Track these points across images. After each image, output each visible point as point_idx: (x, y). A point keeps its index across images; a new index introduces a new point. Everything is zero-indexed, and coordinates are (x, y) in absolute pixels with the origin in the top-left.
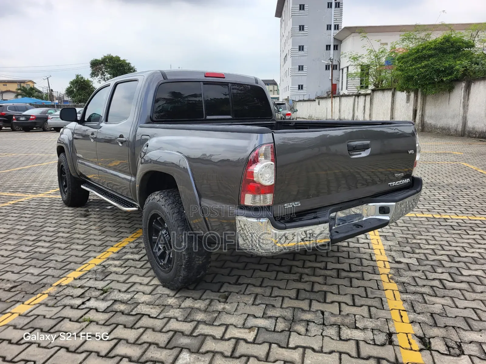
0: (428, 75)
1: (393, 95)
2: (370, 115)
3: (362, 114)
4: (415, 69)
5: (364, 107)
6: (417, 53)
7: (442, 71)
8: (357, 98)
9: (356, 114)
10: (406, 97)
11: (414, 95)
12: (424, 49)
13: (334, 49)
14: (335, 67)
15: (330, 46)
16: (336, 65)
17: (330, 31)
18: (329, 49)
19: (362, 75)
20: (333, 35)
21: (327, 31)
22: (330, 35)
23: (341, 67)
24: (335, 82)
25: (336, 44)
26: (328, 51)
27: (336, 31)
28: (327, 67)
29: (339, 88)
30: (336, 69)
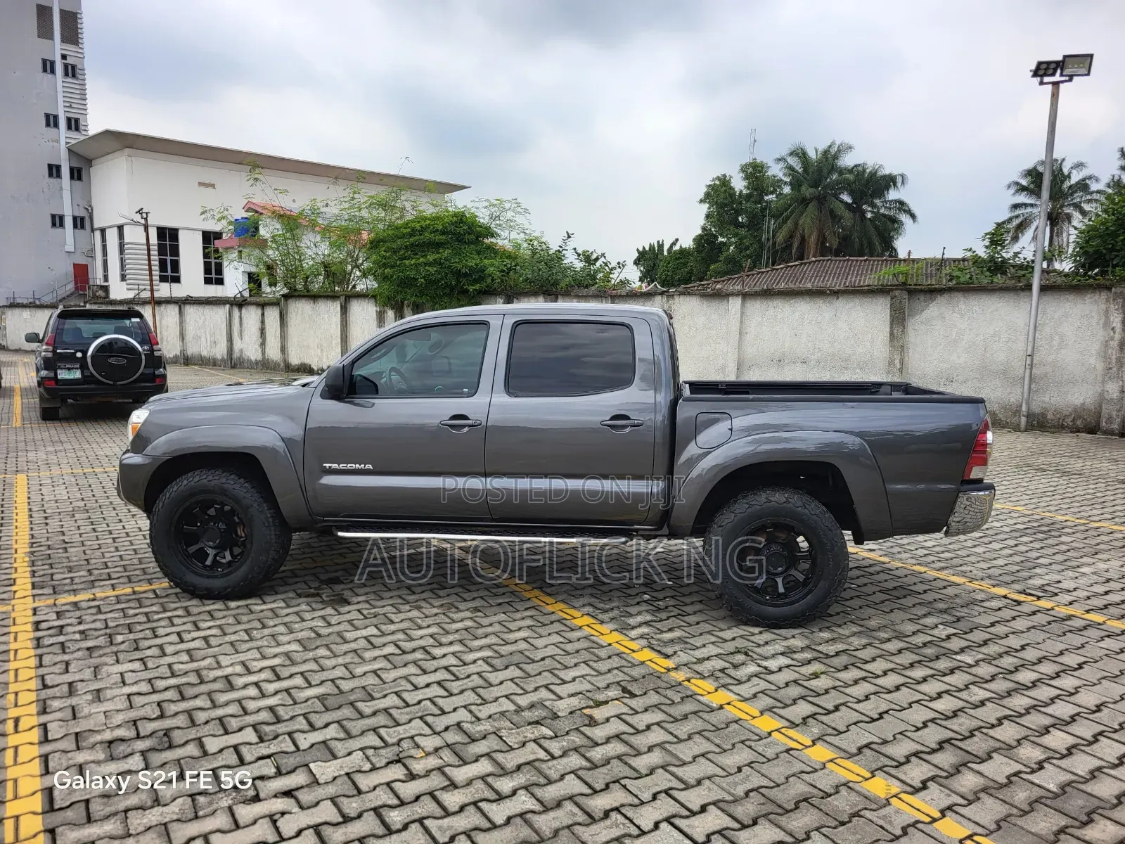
0: (442, 279)
1: (344, 310)
2: (283, 349)
3: (257, 346)
4: (416, 265)
5: (262, 331)
6: (412, 234)
7: (466, 275)
8: (236, 311)
9: (238, 345)
10: (374, 315)
11: (395, 313)
12: (423, 230)
13: (72, 177)
14: (79, 223)
15: (58, 167)
16: (82, 219)
17: (55, 130)
18: (59, 176)
19: (162, 250)
20: (67, 143)
21: (48, 129)
22: (58, 141)
23: (98, 224)
24: (81, 260)
25: (75, 165)
26: (54, 181)
27: (73, 134)
28: (57, 221)
29: (97, 277)
30: (83, 227)
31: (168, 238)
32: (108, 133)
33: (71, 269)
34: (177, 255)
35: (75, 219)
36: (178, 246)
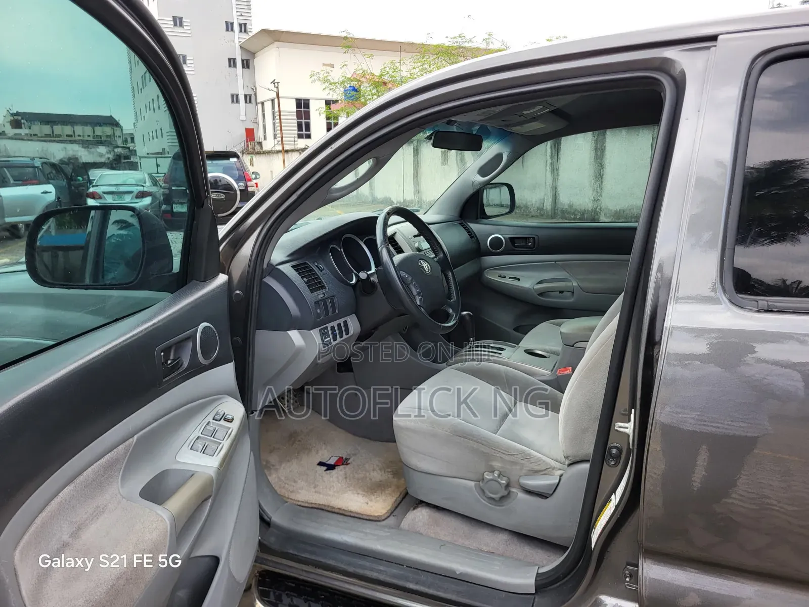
13: (243, 67)
14: (248, 99)
15: (234, 60)
16: (250, 96)
17: (232, 33)
18: (235, 66)
19: (299, 115)
20: (239, 42)
21: (228, 32)
22: (234, 41)
23: (260, 100)
24: (250, 126)
25: (245, 58)
26: (233, 69)
27: (243, 35)
28: (235, 98)
29: (259, 135)
30: (250, 102)
31: (303, 105)
32: (264, 32)
33: (244, 132)
34: (309, 119)
35: (246, 96)
36: (309, 112)
